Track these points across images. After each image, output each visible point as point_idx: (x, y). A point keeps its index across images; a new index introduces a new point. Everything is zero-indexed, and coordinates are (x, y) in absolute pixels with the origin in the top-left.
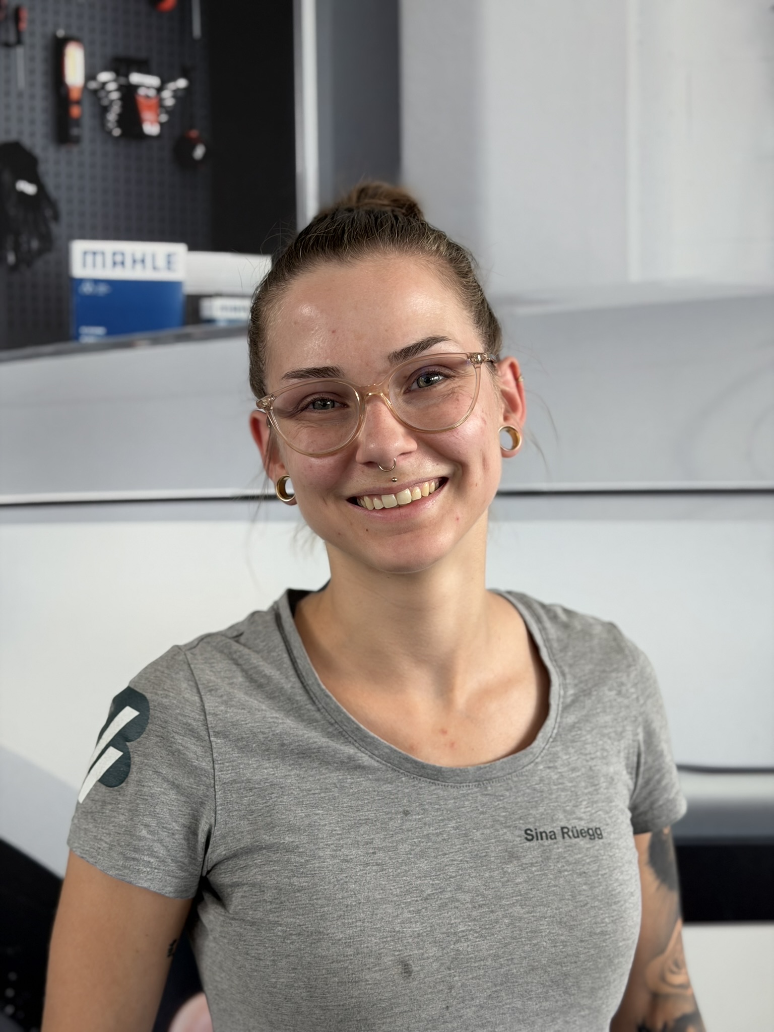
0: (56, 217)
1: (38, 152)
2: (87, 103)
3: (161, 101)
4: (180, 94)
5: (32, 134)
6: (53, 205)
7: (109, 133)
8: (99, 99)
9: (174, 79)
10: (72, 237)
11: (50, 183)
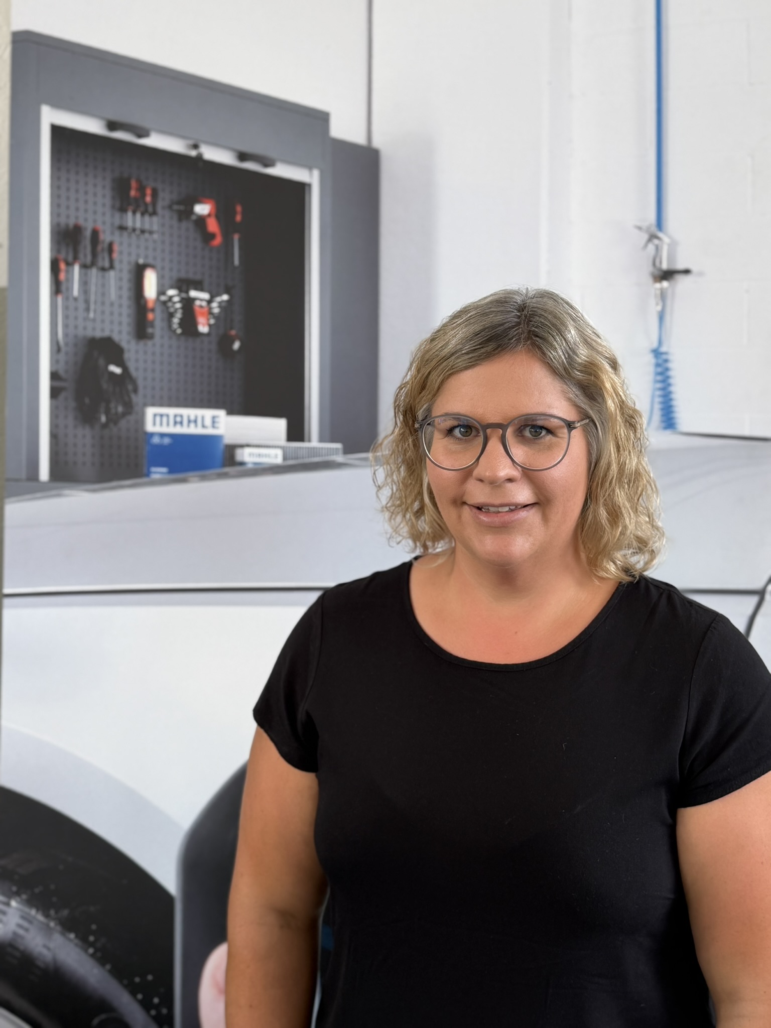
0: (135, 391)
1: (124, 344)
2: (158, 310)
3: (210, 309)
4: (223, 304)
5: (120, 332)
6: (133, 381)
7: (174, 331)
8: (168, 308)
9: (219, 294)
10: (146, 405)
11: (131, 366)
